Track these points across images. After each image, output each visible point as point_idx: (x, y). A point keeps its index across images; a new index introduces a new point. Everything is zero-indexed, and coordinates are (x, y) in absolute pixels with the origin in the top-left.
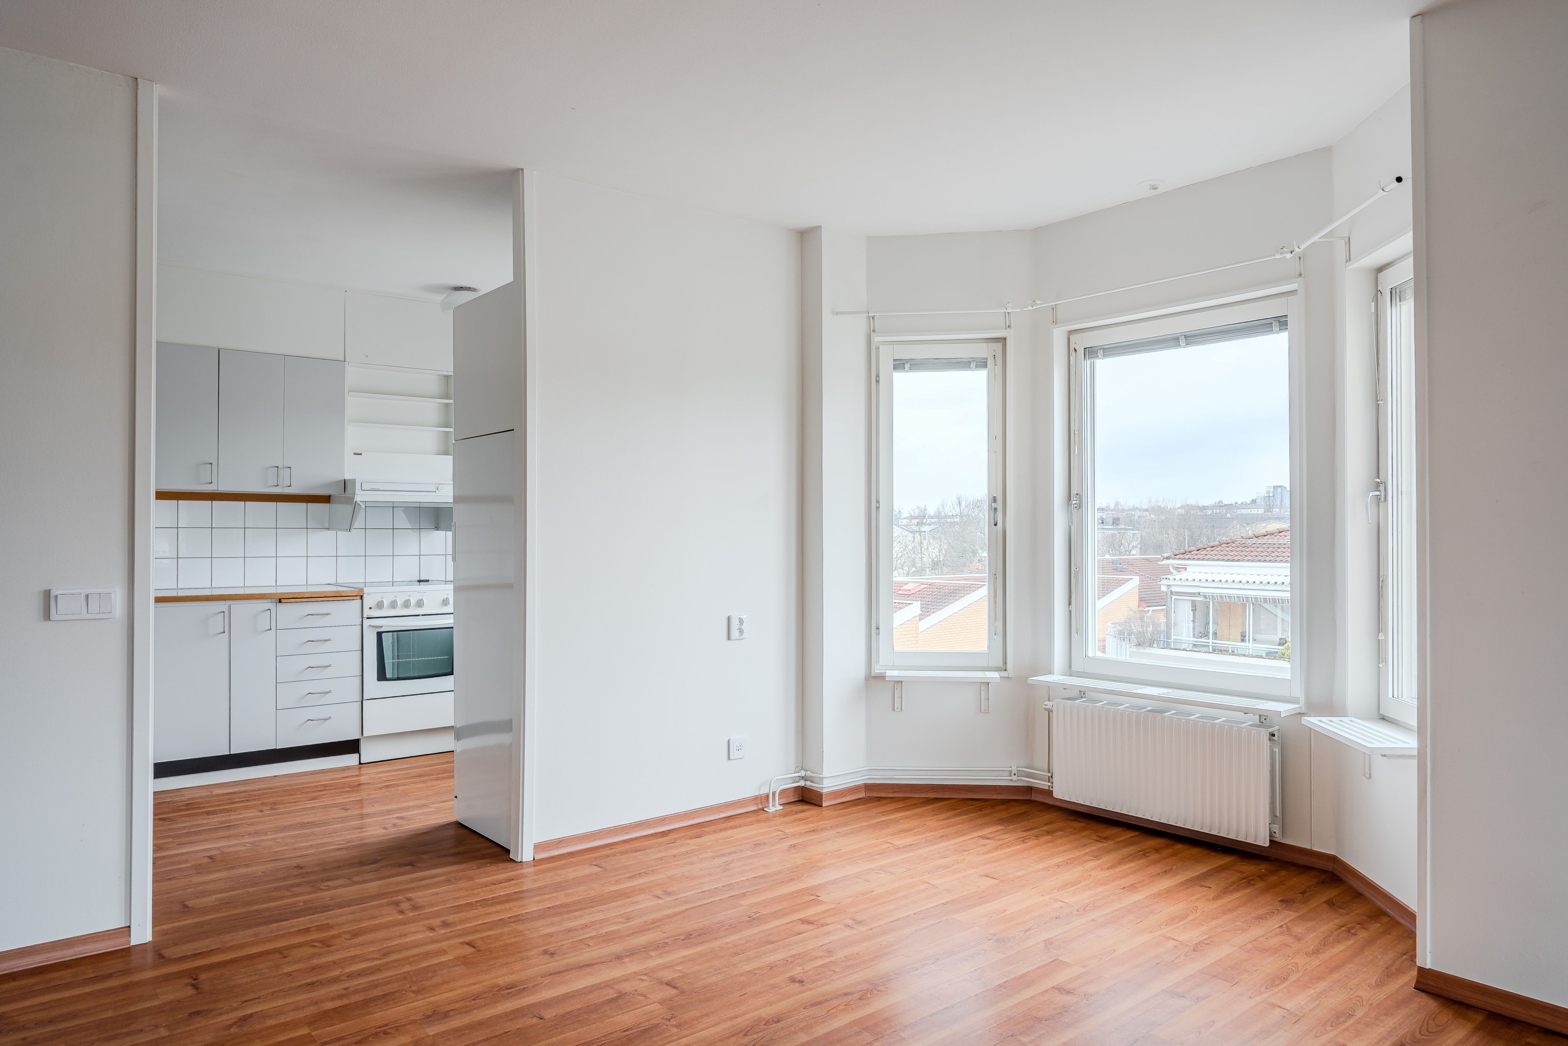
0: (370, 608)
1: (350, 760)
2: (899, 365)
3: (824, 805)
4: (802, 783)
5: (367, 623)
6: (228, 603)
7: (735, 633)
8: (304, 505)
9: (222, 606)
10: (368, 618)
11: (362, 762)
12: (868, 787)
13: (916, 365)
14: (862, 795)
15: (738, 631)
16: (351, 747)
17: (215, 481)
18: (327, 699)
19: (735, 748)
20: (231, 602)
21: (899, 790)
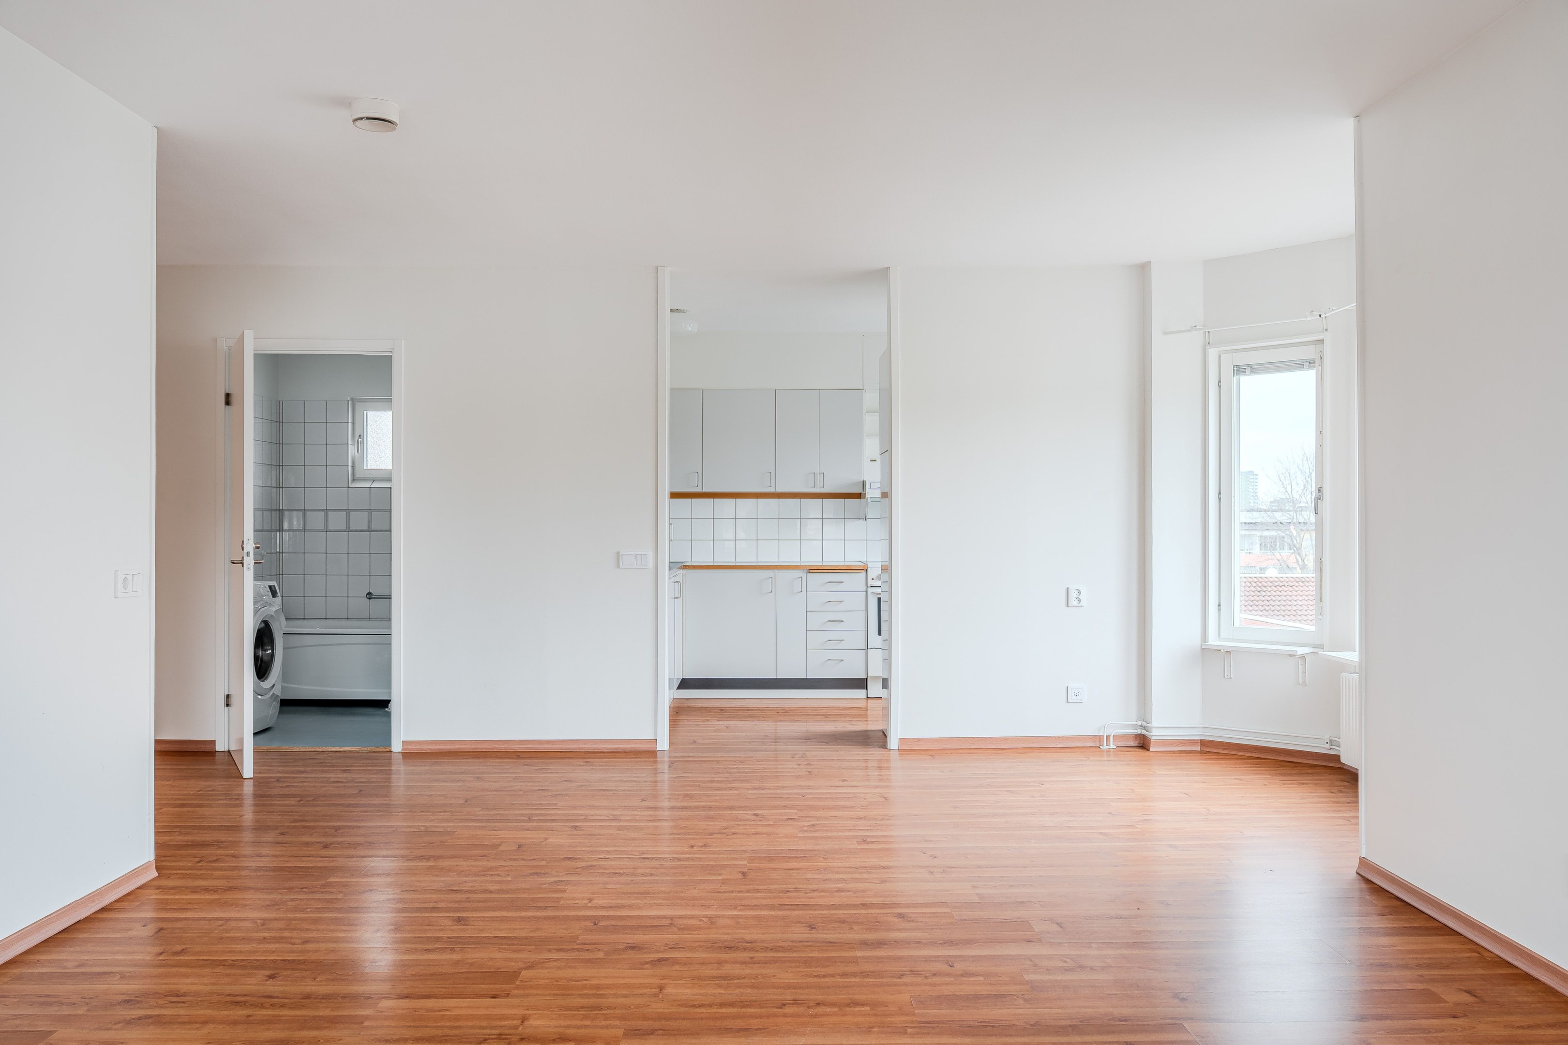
0: (873, 579)
1: (860, 693)
2: (1239, 370)
3: (1151, 750)
4: (1139, 731)
5: (870, 590)
6: (775, 571)
7: (1073, 602)
8: (820, 500)
9: (771, 573)
10: (871, 587)
11: (868, 697)
12: (1203, 743)
13: (1253, 369)
14: (1198, 748)
15: (1076, 600)
16: (861, 683)
17: (773, 485)
18: (840, 646)
19: (1073, 694)
20: (777, 571)
21: (1228, 748)
